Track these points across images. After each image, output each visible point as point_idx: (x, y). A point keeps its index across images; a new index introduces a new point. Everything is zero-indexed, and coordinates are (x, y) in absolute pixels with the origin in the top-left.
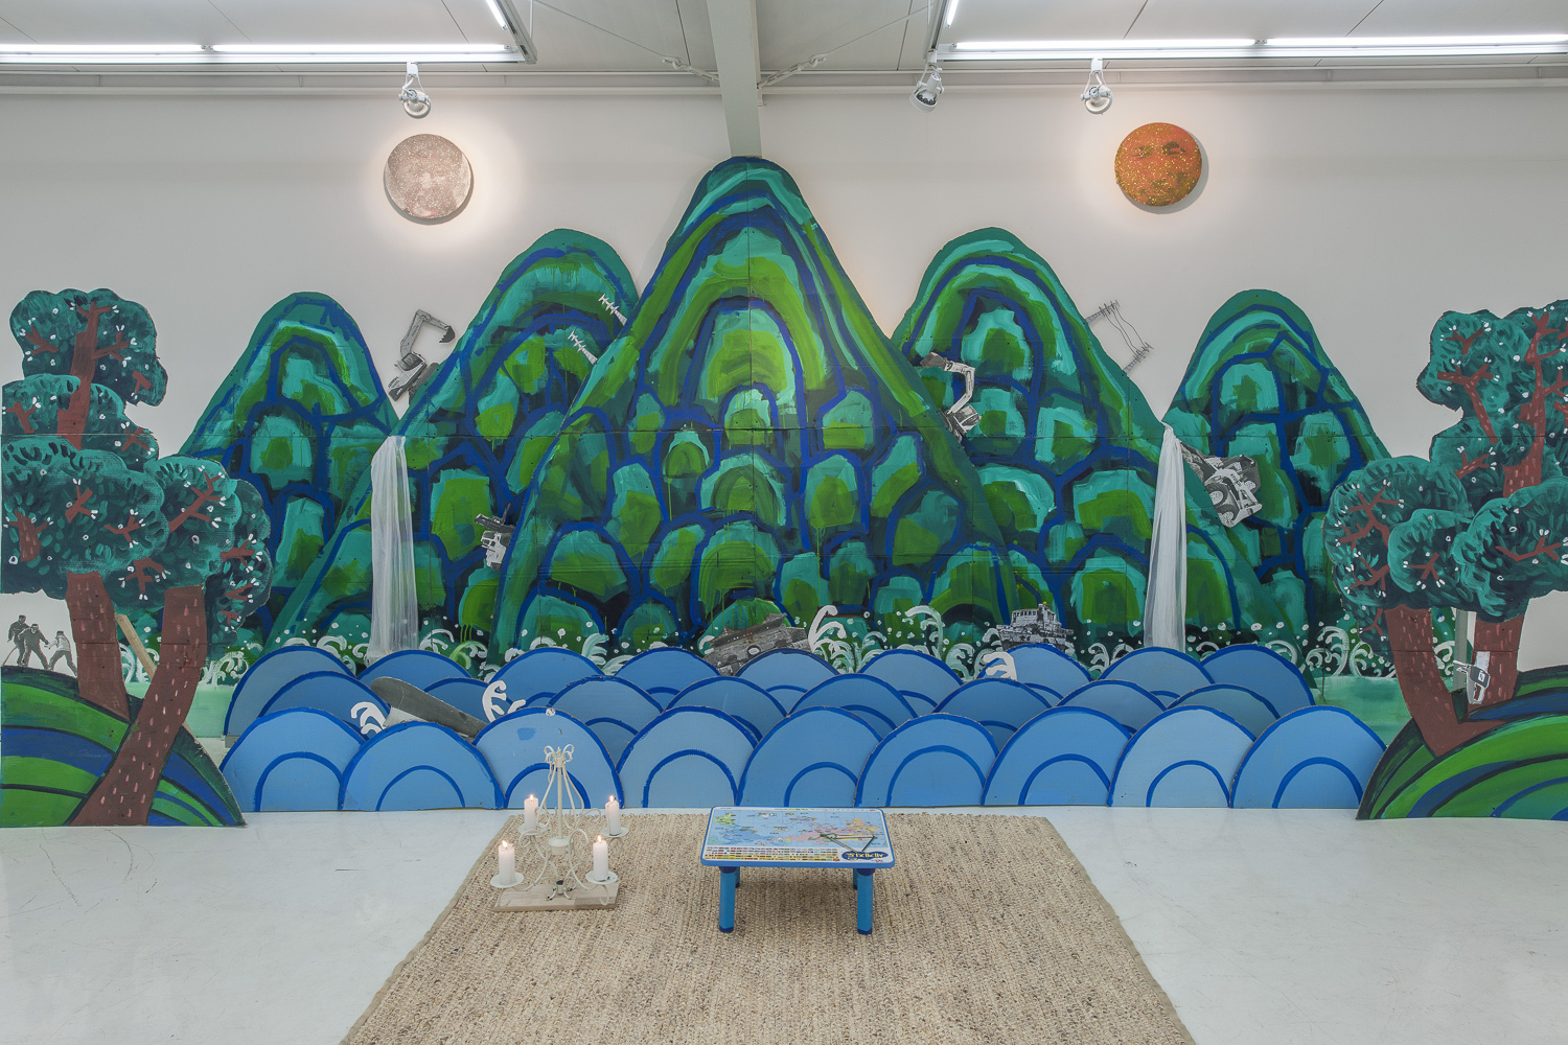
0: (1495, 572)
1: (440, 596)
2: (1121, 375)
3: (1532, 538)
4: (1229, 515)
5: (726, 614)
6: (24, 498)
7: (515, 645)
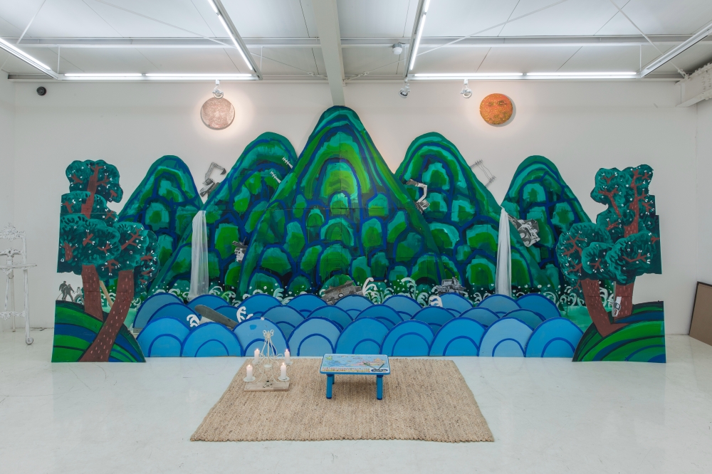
0: (622, 266)
1: (217, 273)
2: (484, 188)
3: (636, 253)
4: (528, 242)
5: (330, 280)
6: (68, 237)
7: (247, 293)
